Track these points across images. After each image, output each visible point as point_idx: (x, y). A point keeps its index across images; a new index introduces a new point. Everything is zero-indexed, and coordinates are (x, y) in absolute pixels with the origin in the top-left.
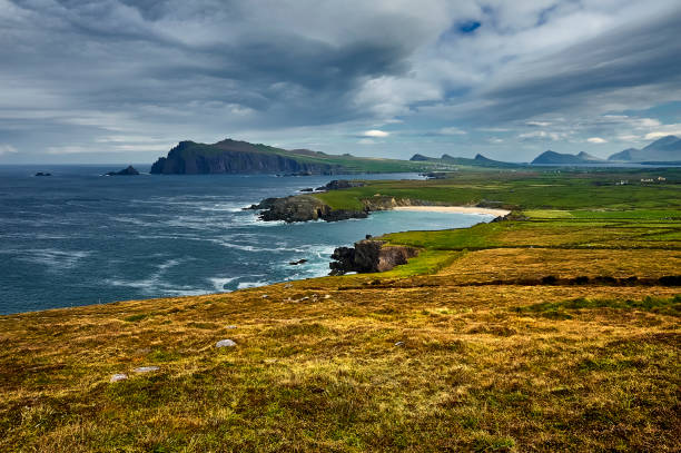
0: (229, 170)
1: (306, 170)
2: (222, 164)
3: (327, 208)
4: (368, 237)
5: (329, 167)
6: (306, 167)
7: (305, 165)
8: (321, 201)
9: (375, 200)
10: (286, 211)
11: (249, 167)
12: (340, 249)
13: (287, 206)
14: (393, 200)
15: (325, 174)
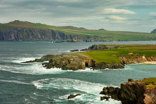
0: (17, 39)
1: (72, 38)
2: (12, 35)
3: (92, 61)
4: (130, 80)
5: (89, 37)
6: (71, 37)
7: (71, 36)
8: (88, 57)
9: (129, 57)
10: (61, 63)
11: (31, 37)
12: (107, 88)
13: (62, 60)
14: (144, 57)
15: (86, 41)
